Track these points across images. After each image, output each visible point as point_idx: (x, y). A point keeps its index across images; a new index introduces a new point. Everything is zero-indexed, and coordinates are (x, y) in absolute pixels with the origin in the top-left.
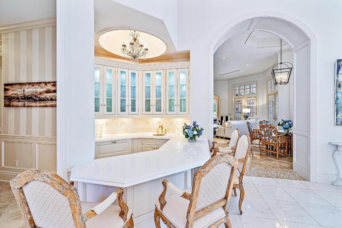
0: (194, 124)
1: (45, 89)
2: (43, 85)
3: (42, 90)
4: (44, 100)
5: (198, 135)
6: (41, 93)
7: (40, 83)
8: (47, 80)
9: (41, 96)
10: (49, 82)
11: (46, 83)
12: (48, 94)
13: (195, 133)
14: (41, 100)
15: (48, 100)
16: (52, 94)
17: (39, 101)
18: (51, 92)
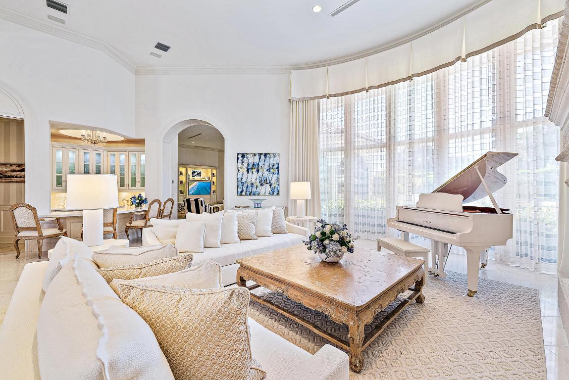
1: (10, 169)
2: (9, 166)
3: (7, 169)
4: (9, 177)
6: (6, 172)
7: (6, 164)
8: (12, 162)
9: (6, 174)
10: (14, 164)
11: (11, 165)
12: (13, 173)
14: (6, 177)
15: (13, 177)
16: (18, 173)
17: (5, 177)
18: (18, 171)
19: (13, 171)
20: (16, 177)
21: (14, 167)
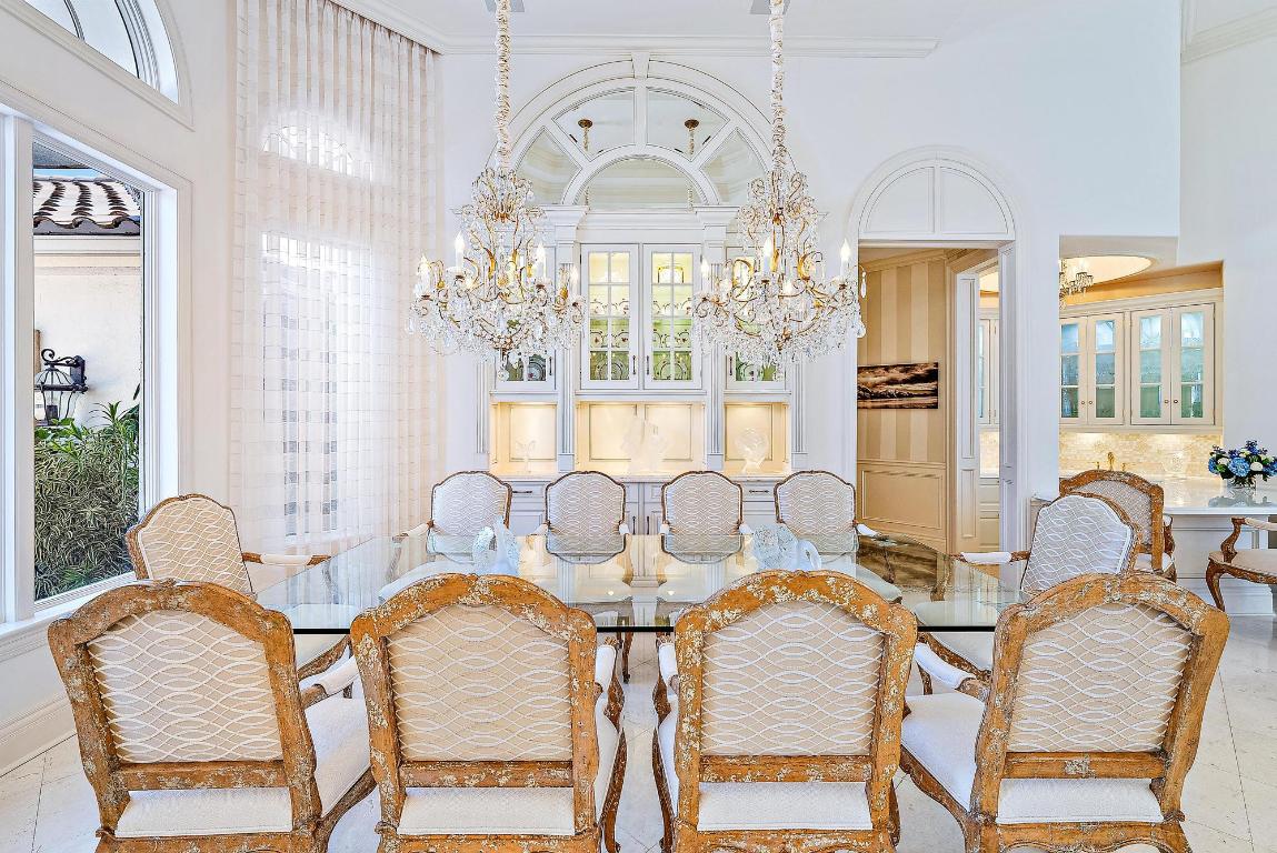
0: (1251, 446)
1: (884, 378)
2: (882, 370)
3: (878, 379)
4: (881, 396)
5: (1265, 475)
6: (875, 385)
7: (876, 367)
8: (888, 361)
10: (894, 366)
11: (887, 368)
12: (890, 387)
13: (1257, 466)
15: (892, 396)
16: (904, 386)
17: (872, 398)
18: (905, 382)
19: (892, 382)
20: (900, 396)
21: (895, 374)
